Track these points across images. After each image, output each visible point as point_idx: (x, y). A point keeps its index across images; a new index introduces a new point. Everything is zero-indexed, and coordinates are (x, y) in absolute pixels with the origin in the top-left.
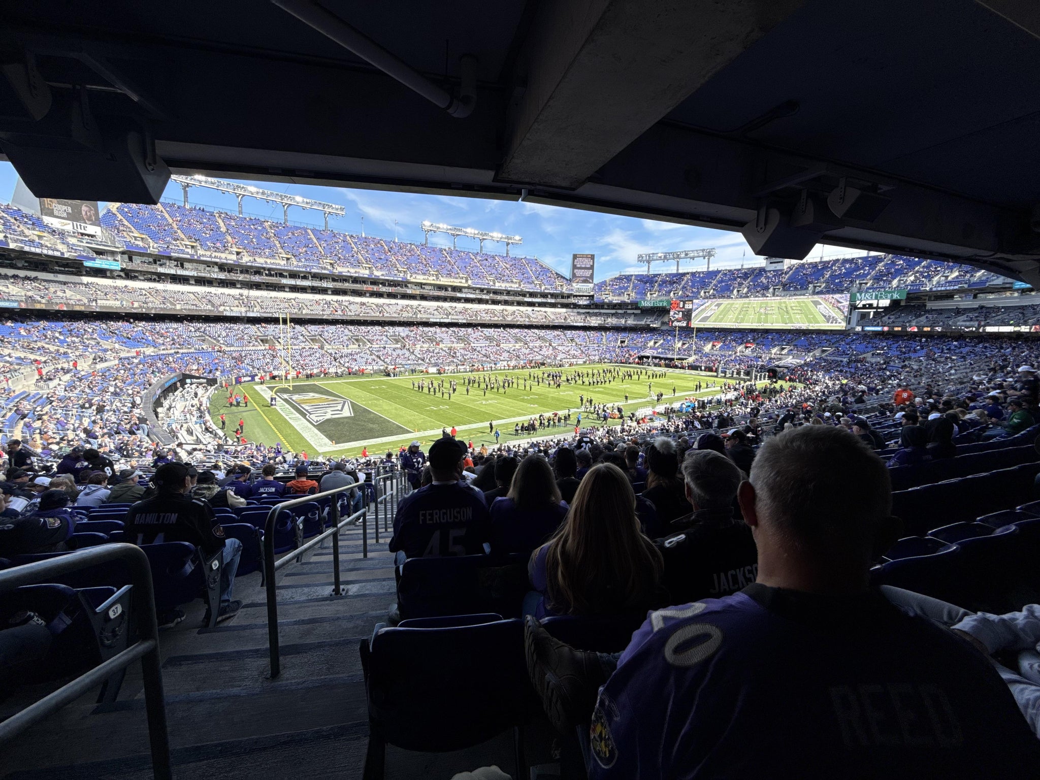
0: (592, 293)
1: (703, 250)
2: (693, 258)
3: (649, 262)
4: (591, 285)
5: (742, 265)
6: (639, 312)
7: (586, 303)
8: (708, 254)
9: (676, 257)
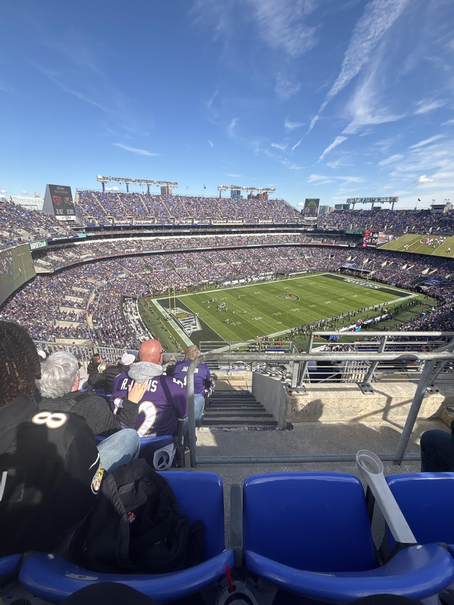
0: (316, 224)
1: (390, 198)
4: (316, 218)
7: (312, 230)
8: (393, 200)
9: (372, 201)
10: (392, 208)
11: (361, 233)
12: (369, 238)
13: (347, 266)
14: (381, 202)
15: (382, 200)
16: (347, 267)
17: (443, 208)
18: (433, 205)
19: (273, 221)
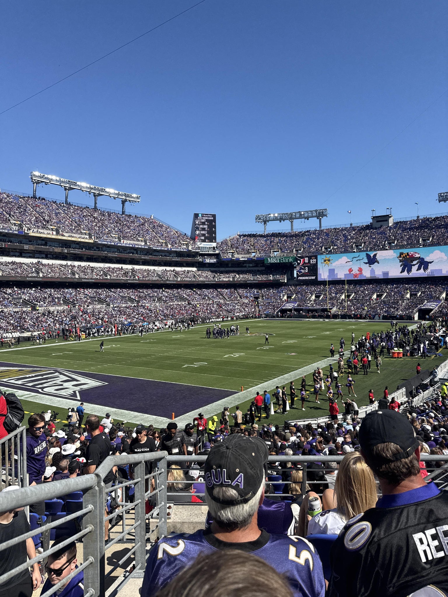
0: (217, 252)
1: (316, 211)
2: (307, 218)
3: (265, 222)
4: (214, 245)
5: (351, 224)
6: (264, 268)
7: (213, 261)
8: (320, 215)
9: (291, 218)
10: (320, 227)
11: (291, 260)
12: (305, 267)
13: (289, 306)
14: (305, 218)
15: (306, 215)
16: (290, 308)
17: (387, 221)
18: (374, 217)
19: (146, 243)
